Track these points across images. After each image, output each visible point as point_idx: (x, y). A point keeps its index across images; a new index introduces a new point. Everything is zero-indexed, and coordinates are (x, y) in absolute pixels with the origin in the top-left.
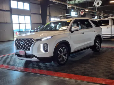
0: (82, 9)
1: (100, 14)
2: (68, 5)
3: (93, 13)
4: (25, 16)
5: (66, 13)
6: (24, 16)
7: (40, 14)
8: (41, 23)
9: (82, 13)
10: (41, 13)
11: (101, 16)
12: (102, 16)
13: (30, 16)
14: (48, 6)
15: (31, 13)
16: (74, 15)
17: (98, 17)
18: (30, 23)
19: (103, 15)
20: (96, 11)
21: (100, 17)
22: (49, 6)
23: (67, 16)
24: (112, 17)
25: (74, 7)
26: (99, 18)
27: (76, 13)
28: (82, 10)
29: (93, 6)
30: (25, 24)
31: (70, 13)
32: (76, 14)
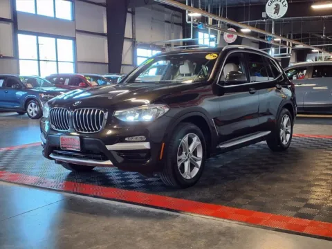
0: (229, 26)
1: (284, 43)
2: (189, 12)
3: (263, 37)
4: (58, 39)
5: (181, 36)
6: (54, 39)
7: (103, 35)
8: (107, 61)
9: (229, 36)
10: (105, 31)
11: (286, 49)
12: (289, 49)
13: (74, 39)
14: (129, 12)
15: (77, 31)
16: (207, 42)
17: (276, 52)
18: (72, 60)
19: (294, 45)
20: (273, 33)
21: (283, 51)
22: (133, 13)
23: (184, 43)
24: (320, 52)
25: (207, 18)
26: (279, 54)
27: (213, 36)
28: (230, 29)
29: (263, 19)
30: (57, 61)
31: (195, 36)
32: (211, 40)
